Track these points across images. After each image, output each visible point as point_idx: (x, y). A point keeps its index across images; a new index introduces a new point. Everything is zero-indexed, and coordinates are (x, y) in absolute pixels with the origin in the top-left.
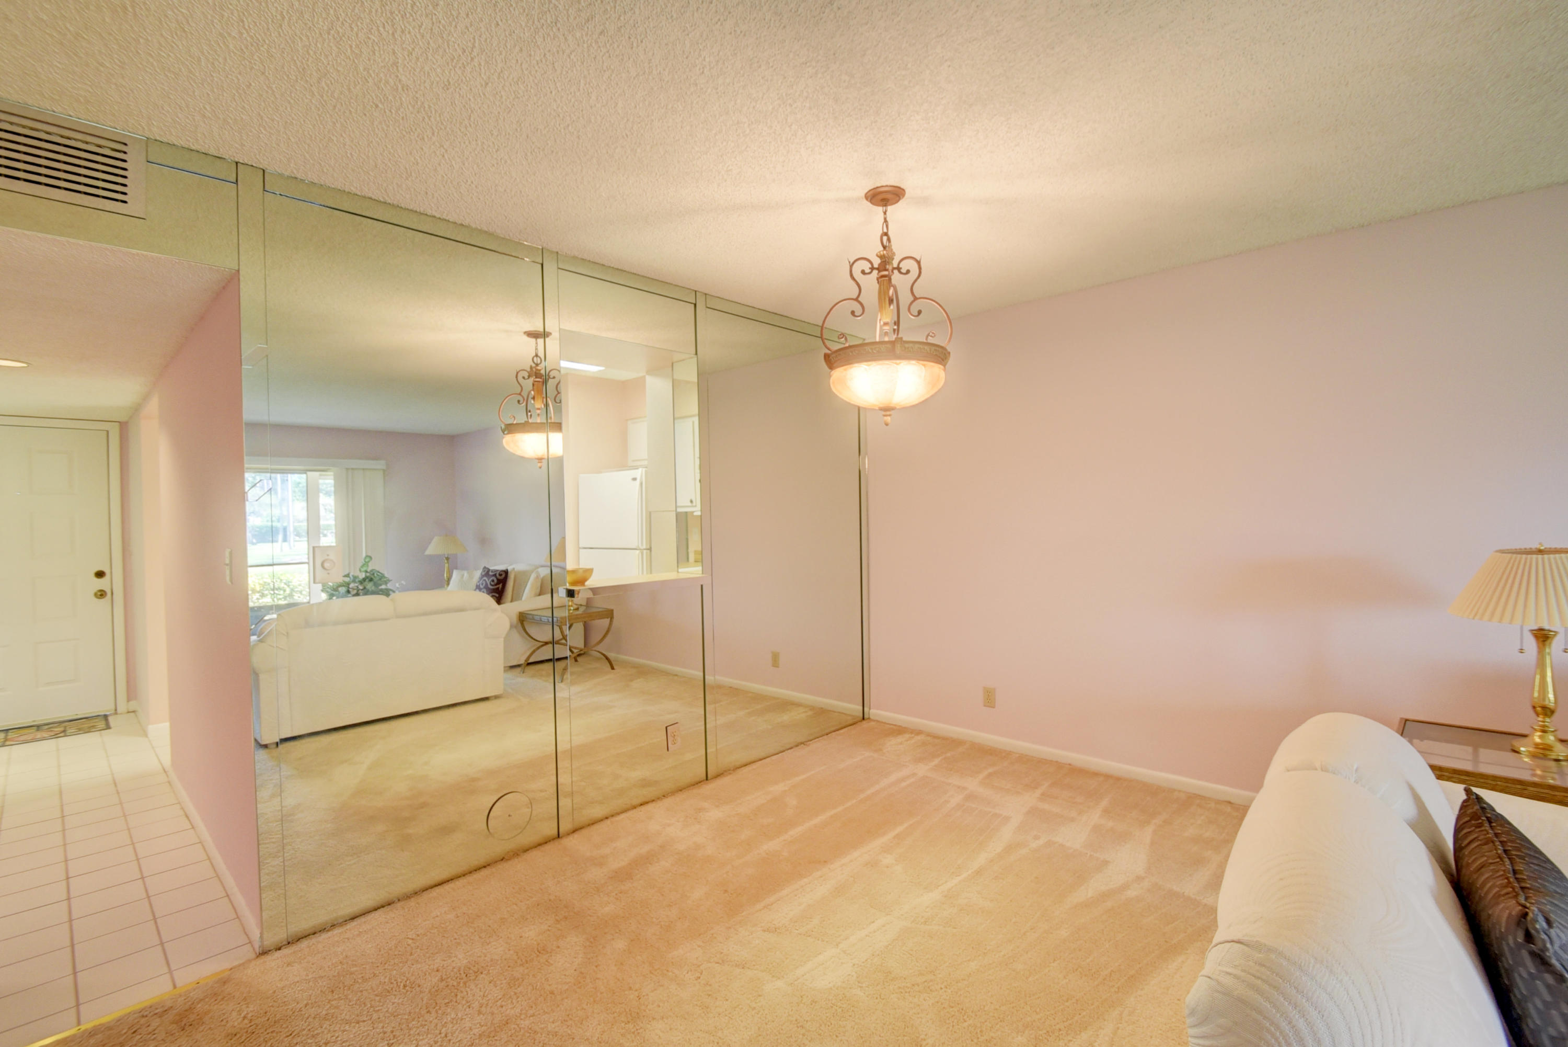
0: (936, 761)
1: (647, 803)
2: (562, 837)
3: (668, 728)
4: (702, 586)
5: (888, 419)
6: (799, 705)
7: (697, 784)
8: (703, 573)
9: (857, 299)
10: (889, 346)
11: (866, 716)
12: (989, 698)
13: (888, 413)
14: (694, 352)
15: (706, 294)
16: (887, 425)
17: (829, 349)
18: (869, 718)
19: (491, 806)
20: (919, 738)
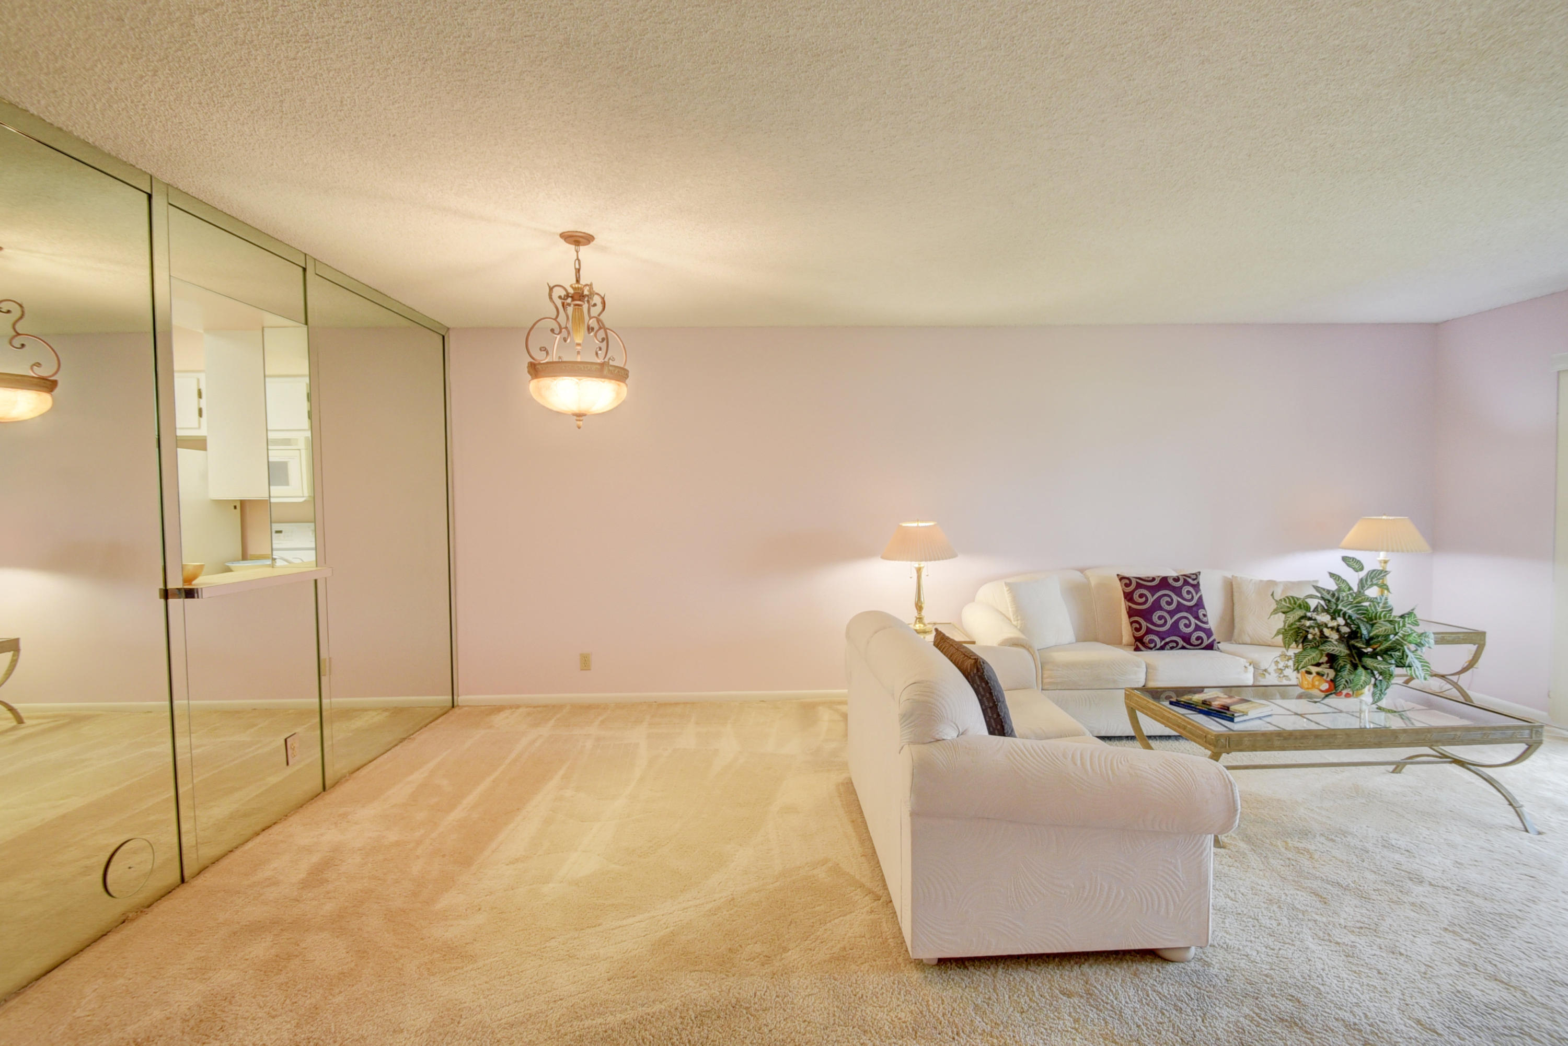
0: (552, 722)
1: (268, 827)
2: (187, 882)
3: (288, 740)
4: (316, 581)
5: (580, 423)
6: (365, 710)
7: (316, 796)
8: (317, 566)
9: (555, 319)
10: (598, 367)
11: (455, 704)
12: (585, 662)
13: (581, 418)
14: (303, 321)
15: (315, 259)
16: (579, 428)
17: (533, 358)
18: (458, 706)
19: (106, 859)
20: (521, 710)
